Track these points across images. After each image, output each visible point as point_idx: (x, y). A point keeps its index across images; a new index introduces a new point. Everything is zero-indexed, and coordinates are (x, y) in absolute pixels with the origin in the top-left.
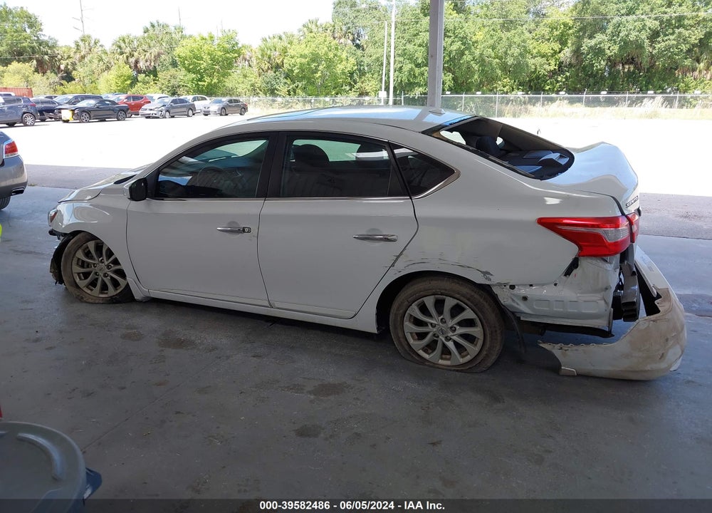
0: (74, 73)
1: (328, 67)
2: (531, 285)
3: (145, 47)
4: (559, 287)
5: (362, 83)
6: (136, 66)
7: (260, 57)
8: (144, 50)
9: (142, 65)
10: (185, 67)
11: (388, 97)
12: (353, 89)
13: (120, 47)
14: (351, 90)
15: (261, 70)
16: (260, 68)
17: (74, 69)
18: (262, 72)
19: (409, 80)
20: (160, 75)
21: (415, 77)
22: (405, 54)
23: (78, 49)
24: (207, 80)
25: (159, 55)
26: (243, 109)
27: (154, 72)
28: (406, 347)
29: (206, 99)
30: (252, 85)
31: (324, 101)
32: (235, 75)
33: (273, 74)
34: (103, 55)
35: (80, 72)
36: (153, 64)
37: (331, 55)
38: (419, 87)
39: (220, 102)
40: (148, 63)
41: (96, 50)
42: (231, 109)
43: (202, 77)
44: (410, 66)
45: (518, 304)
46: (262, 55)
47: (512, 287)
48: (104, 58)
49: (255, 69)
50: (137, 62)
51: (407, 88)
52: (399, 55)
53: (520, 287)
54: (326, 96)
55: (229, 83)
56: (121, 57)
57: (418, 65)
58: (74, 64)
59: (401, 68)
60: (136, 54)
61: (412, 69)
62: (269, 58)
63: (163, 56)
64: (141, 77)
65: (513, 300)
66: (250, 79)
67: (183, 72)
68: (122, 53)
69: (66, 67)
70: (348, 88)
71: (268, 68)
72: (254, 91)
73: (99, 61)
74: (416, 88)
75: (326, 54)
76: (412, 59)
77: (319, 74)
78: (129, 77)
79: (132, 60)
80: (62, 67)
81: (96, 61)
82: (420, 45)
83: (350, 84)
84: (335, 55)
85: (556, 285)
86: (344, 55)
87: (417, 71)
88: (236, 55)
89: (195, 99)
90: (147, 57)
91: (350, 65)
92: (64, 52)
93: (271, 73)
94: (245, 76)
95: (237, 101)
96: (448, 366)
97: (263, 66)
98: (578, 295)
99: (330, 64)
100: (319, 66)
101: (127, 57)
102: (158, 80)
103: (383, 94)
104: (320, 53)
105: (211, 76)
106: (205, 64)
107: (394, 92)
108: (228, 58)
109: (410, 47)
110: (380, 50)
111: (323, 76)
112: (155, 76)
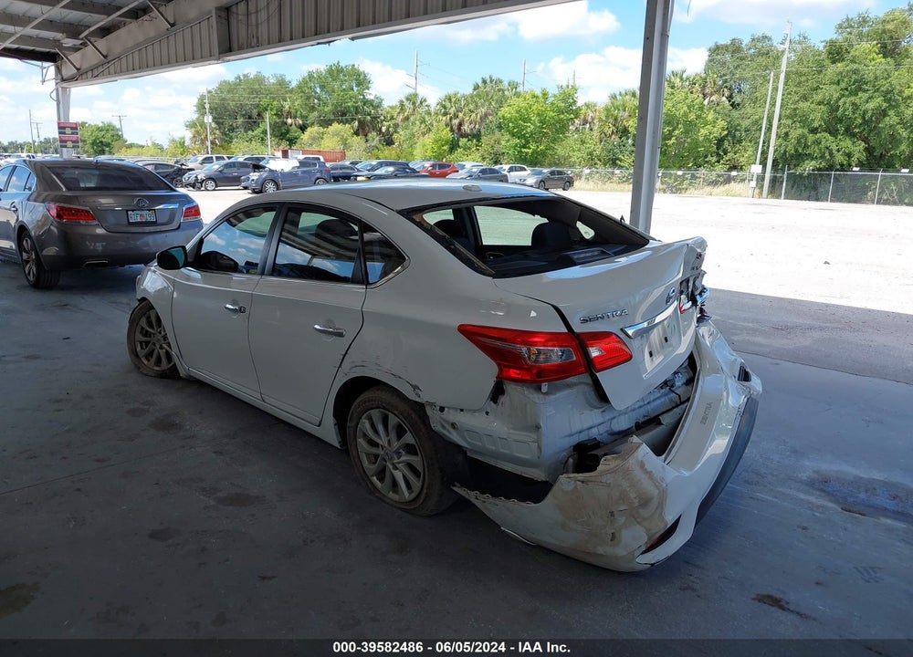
0: (395, 136)
1: (686, 132)
2: (462, 410)
3: (471, 107)
4: (491, 416)
5: (735, 153)
6: (459, 129)
7: (604, 119)
8: (470, 110)
9: (466, 128)
10: (509, 131)
11: (765, 173)
12: (722, 162)
13: (445, 107)
14: (718, 162)
15: (603, 135)
16: (602, 132)
17: (396, 132)
18: (604, 137)
19: (796, 151)
20: (484, 139)
21: (806, 146)
22: (796, 115)
23: (402, 109)
24: (533, 146)
25: (486, 115)
26: (568, 183)
27: (477, 136)
28: (362, 471)
29: (525, 170)
30: (591, 154)
31: (676, 174)
32: (571, 141)
33: (617, 139)
34: (426, 116)
35: (400, 137)
36: (477, 126)
37: (692, 117)
38: (812, 159)
39: (540, 173)
40: (472, 126)
41: (420, 110)
42: (551, 182)
43: (528, 142)
44: (800, 131)
45: (449, 432)
46: (607, 117)
47: (442, 409)
48: (427, 119)
49: (596, 134)
50: (460, 124)
51: (794, 162)
52: (788, 117)
53: (451, 411)
54: (679, 169)
55: (560, 151)
56: (444, 118)
57: (814, 131)
58: (396, 126)
59: (787, 134)
60: (461, 115)
61: (803, 136)
62: (616, 119)
63: (490, 117)
64: (463, 141)
65: (443, 427)
66: (588, 145)
67: (507, 136)
68: (445, 114)
69: (388, 129)
70: (714, 159)
71: (613, 133)
72: (591, 160)
73: (421, 123)
74: (807, 162)
75: (685, 115)
76: (804, 121)
77: (673, 140)
78: (447, 142)
79: (456, 122)
80: (384, 129)
81: (418, 123)
82: (820, 103)
83: (718, 155)
84: (698, 117)
85: (487, 413)
86: (710, 117)
87: (811, 138)
88: (572, 116)
89: (511, 170)
90: (472, 118)
91: (718, 129)
92: (388, 113)
93: (616, 139)
94: (583, 142)
95: (560, 173)
96: (396, 502)
97: (606, 129)
98: (511, 431)
99: (690, 127)
100: (674, 130)
101: (451, 119)
102: (481, 146)
103: (757, 169)
104: (677, 114)
105: (538, 142)
106: (532, 127)
107: (773, 166)
108: (562, 120)
109: (803, 105)
110: (760, 110)
111: (679, 143)
112: (478, 141)
